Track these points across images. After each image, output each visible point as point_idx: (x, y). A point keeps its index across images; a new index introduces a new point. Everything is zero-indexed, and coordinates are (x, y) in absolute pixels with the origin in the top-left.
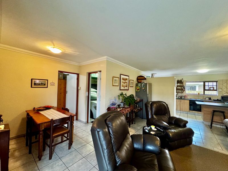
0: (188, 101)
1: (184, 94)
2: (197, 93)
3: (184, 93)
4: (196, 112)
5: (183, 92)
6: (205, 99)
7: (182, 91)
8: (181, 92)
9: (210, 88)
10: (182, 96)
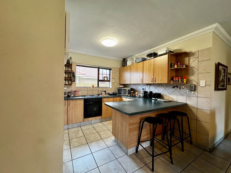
0: (82, 102)
1: (72, 88)
2: (91, 86)
3: (73, 85)
4: (93, 118)
5: (71, 84)
6: (102, 93)
7: (70, 82)
8: (68, 84)
9: (104, 77)
10: (69, 93)
